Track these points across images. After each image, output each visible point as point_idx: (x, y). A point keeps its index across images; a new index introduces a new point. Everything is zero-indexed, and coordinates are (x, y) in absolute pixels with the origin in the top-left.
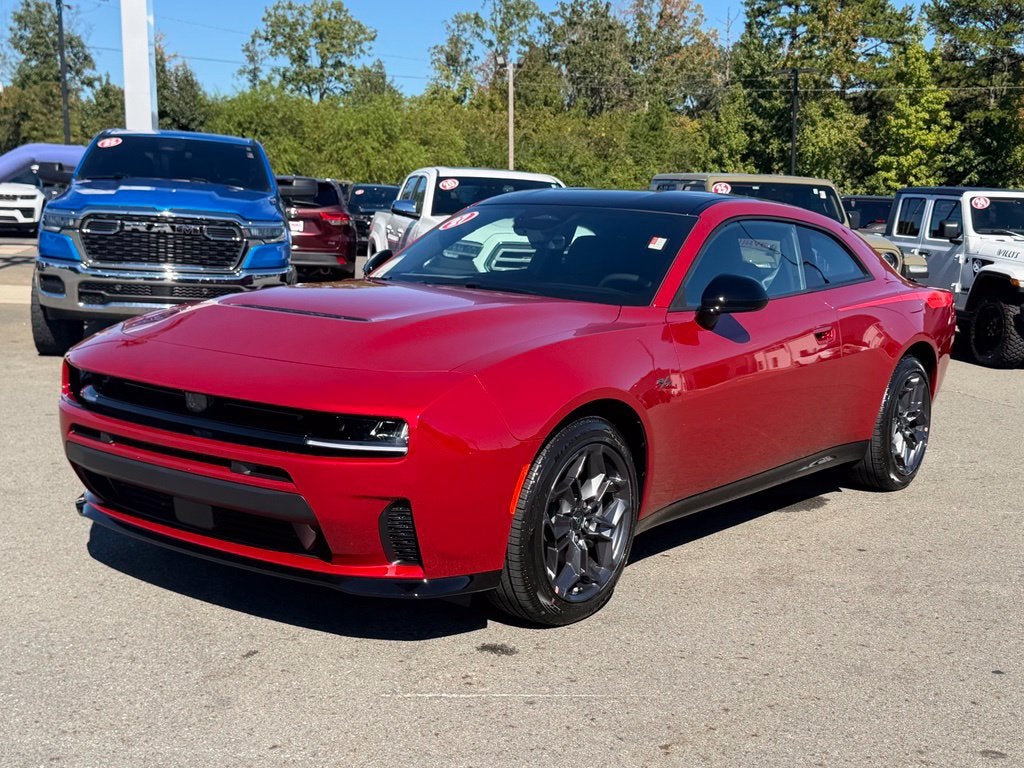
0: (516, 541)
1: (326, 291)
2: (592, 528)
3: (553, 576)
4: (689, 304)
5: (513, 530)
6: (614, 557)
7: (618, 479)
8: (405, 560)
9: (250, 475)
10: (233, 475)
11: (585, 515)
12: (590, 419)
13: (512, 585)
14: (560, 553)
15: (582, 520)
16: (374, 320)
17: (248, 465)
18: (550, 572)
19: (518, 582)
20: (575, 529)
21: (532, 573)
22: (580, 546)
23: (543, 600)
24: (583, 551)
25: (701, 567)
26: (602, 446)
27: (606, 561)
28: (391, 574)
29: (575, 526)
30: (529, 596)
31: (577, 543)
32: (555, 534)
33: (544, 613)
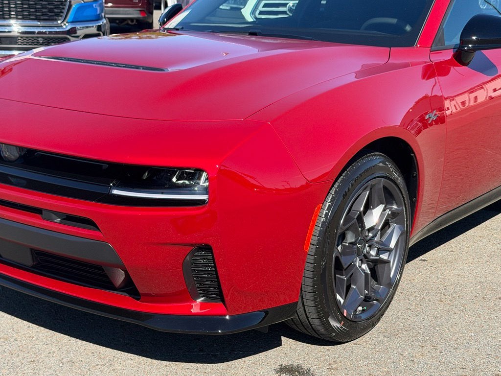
0: (310, 274)
1: (134, 42)
2: (373, 253)
3: (342, 301)
4: (447, 43)
5: (307, 264)
6: (391, 276)
7: (395, 207)
8: (208, 297)
9: (60, 223)
10: (44, 223)
11: (367, 242)
12: (372, 156)
13: (305, 312)
14: (347, 280)
15: (365, 246)
16: (170, 70)
17: (58, 214)
18: (338, 297)
19: (311, 310)
20: (358, 255)
21: (324, 302)
22: (363, 270)
23: (334, 324)
24: (366, 274)
25: (457, 272)
26: (383, 179)
27: (384, 280)
28: (195, 310)
29: (359, 253)
30: (321, 321)
31: (360, 267)
32: (343, 264)
33: (334, 334)
